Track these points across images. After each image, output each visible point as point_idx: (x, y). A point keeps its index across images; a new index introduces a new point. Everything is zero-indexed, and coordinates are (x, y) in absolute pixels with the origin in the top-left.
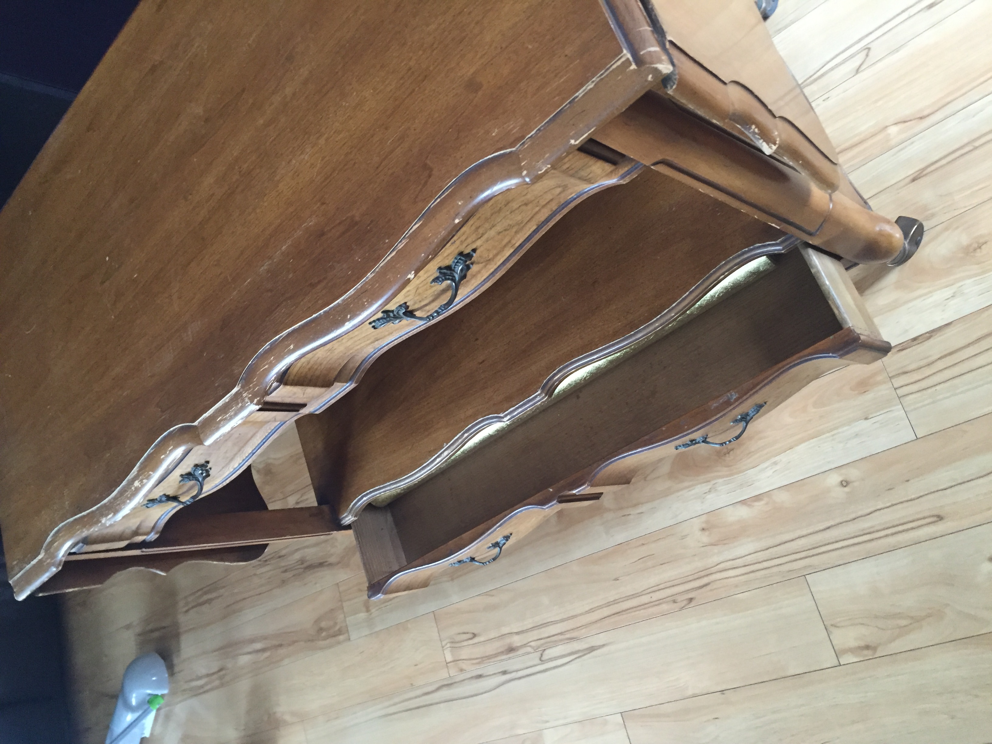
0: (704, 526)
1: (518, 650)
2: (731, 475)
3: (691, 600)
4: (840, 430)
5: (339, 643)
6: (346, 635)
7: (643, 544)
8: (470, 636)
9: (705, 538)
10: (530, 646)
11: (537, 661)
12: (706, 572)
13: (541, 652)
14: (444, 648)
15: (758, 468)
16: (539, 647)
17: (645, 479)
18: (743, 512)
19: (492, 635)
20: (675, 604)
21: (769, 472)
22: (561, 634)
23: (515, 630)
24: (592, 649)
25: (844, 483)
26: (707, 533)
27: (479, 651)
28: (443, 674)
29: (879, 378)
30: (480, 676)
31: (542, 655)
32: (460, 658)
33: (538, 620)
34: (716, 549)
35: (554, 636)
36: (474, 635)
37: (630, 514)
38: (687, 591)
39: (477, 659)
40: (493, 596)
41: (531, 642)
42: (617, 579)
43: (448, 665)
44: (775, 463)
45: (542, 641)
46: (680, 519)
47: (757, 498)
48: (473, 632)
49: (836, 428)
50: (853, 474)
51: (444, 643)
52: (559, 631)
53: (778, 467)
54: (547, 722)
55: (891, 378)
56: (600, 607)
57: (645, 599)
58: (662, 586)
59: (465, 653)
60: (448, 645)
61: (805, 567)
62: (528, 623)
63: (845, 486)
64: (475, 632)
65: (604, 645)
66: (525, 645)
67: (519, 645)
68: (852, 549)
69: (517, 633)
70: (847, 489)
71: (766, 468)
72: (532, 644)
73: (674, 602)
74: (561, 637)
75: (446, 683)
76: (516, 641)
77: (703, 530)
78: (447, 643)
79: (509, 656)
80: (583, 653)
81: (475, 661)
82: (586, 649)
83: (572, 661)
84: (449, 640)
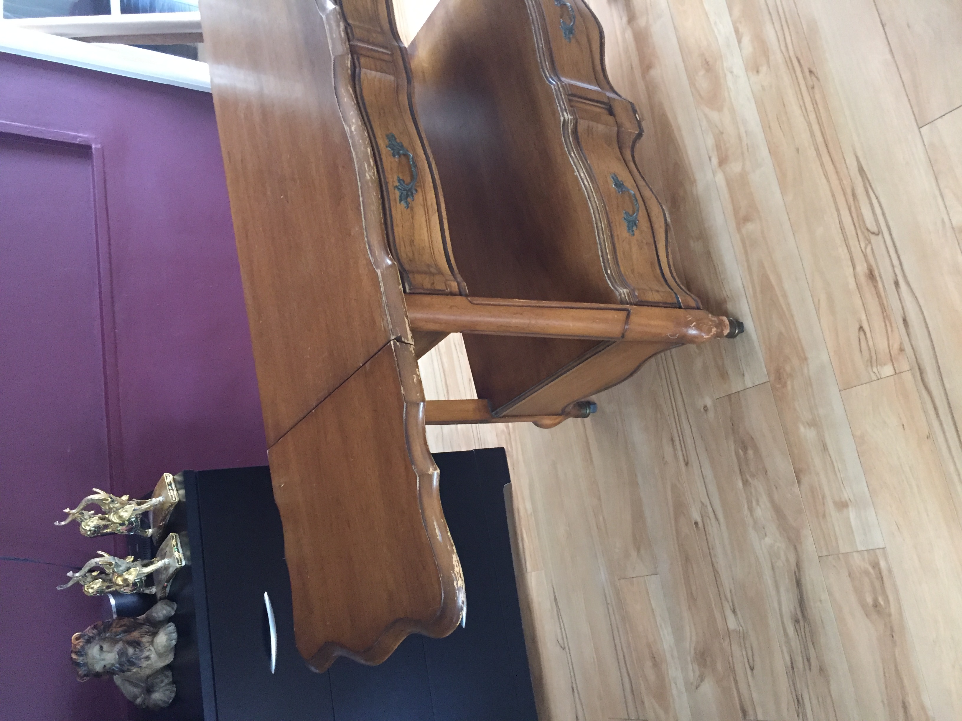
0: (755, 72)
1: (871, 266)
2: (721, 56)
3: (811, 72)
8: (862, 333)
9: (764, 69)
10: (866, 249)
11: (880, 237)
12: (788, 62)
13: (870, 234)
14: (879, 378)
15: (718, 37)
16: (866, 238)
17: (722, 133)
19: (857, 301)
20: (815, 85)
21: (721, 26)
22: (850, 209)
24: (861, 170)
26: (760, 68)
27: (878, 323)
28: (908, 377)
30: (905, 321)
31: (873, 233)
32: (888, 351)
33: (838, 238)
34: (772, 58)
35: (853, 219)
36: (861, 328)
37: (747, 143)
38: (805, 78)
39: (886, 326)
40: (819, 300)
41: (861, 248)
42: (798, 150)
43: (897, 372)
44: (716, 24)
45: (859, 234)
46: (750, 95)
47: (737, 31)
48: (857, 331)
51: (874, 378)
52: (847, 212)
53: (718, 21)
56: (822, 165)
57: (813, 118)
58: (801, 103)
59: (882, 345)
62: (843, 252)
64: (858, 326)
65: (857, 157)
66: (865, 256)
67: (865, 265)
69: (854, 268)
71: (718, 29)
72: (863, 245)
73: (813, 88)
74: (853, 209)
75: (919, 377)
76: (862, 268)
77: (758, 72)
78: (873, 371)
79: (878, 279)
80: (866, 181)
81: (889, 329)
82: (862, 177)
83: (874, 193)
84: (869, 368)
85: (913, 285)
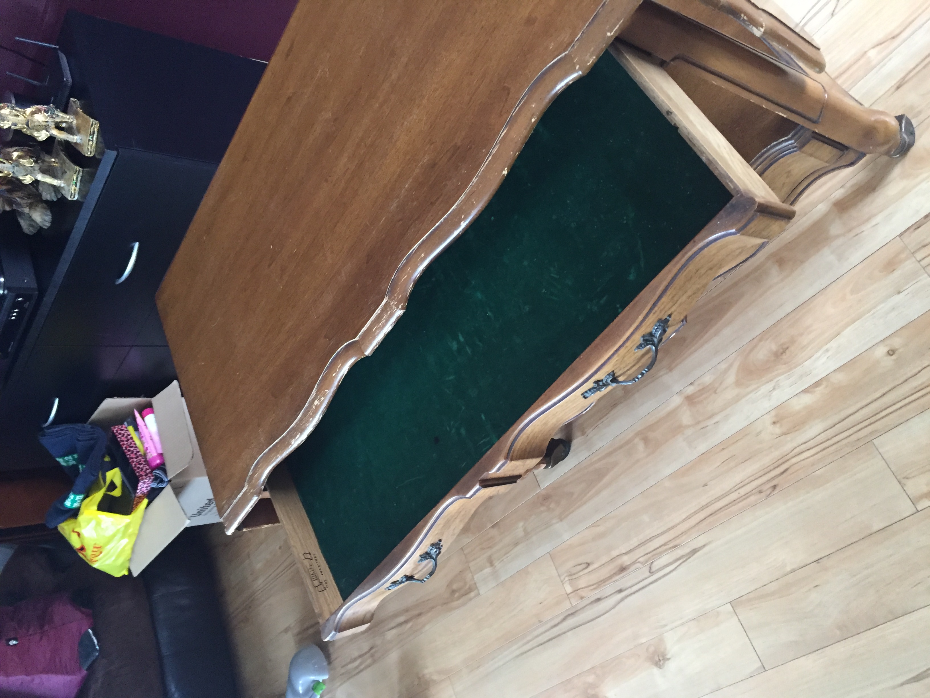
0: (774, 419)
1: (629, 569)
2: (791, 369)
3: (774, 487)
4: (878, 308)
5: (471, 599)
6: (476, 591)
7: (723, 449)
8: (584, 566)
9: (777, 430)
10: (639, 562)
11: (648, 574)
12: (784, 459)
13: (649, 565)
14: (563, 582)
15: (813, 358)
16: (647, 562)
17: (715, 392)
18: (807, 399)
19: (604, 559)
20: (762, 494)
21: (824, 359)
22: (665, 544)
23: (624, 552)
24: (694, 551)
25: (891, 353)
26: (778, 425)
27: (594, 578)
28: (566, 606)
29: (903, 256)
30: (599, 600)
31: (650, 568)
32: (579, 588)
33: (642, 537)
34: (789, 437)
35: (658, 548)
36: (588, 565)
37: (707, 426)
38: (769, 481)
39: (594, 585)
40: (598, 526)
41: (638, 558)
42: (706, 485)
43: (570, 596)
44: (827, 351)
45: (648, 555)
46: (752, 419)
47: (817, 384)
48: (585, 562)
49: (874, 308)
50: (896, 342)
51: (562, 578)
52: (662, 542)
53: (829, 354)
54: (665, 625)
55: (913, 253)
56: (695, 513)
57: (733, 496)
58: (746, 482)
59: (582, 583)
60: (567, 579)
61: (871, 433)
62: (634, 542)
63: (892, 355)
64: (589, 561)
65: (704, 546)
66: (634, 563)
67: (629, 563)
68: (909, 407)
69: (626, 554)
70: (893, 357)
71: (820, 357)
72: (641, 560)
73: (760, 492)
74: (665, 548)
75: (570, 612)
76: (626, 560)
77: (774, 423)
78: (565, 577)
79: (621, 575)
80: (687, 557)
81: (592, 587)
82: (689, 553)
83: (678, 566)
84: (566, 575)
85: (622, 604)
